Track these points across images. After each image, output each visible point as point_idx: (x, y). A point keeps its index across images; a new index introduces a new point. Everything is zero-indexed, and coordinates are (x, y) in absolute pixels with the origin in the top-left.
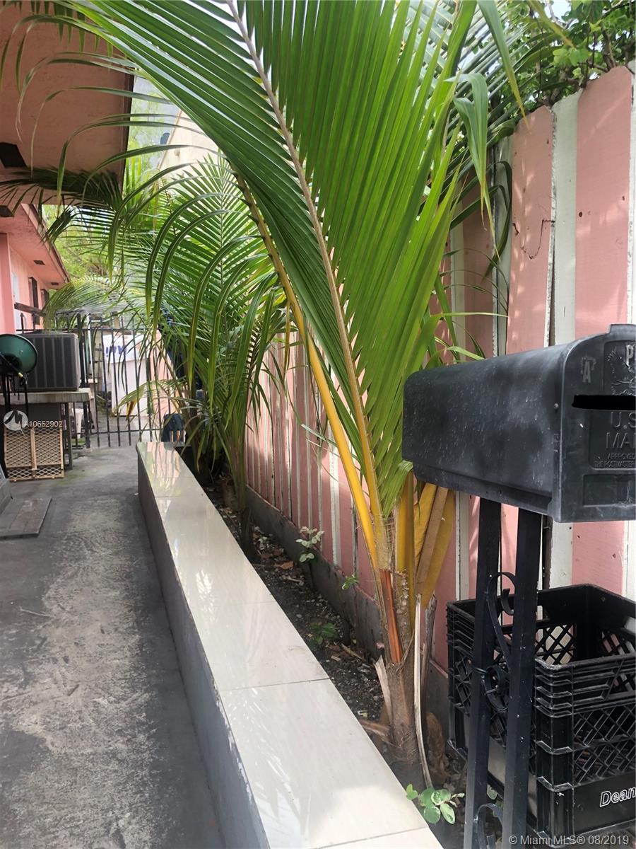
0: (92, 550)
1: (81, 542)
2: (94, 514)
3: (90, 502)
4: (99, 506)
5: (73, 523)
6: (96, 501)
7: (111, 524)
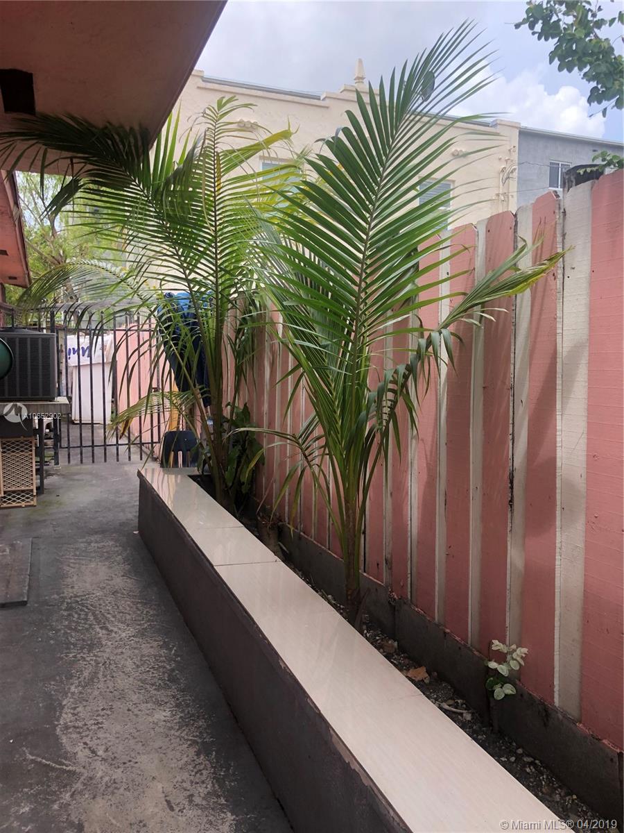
0: (107, 629)
1: (87, 615)
2: (93, 565)
3: (82, 545)
4: (95, 552)
5: (69, 580)
6: (89, 543)
7: (120, 582)
